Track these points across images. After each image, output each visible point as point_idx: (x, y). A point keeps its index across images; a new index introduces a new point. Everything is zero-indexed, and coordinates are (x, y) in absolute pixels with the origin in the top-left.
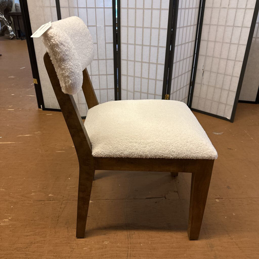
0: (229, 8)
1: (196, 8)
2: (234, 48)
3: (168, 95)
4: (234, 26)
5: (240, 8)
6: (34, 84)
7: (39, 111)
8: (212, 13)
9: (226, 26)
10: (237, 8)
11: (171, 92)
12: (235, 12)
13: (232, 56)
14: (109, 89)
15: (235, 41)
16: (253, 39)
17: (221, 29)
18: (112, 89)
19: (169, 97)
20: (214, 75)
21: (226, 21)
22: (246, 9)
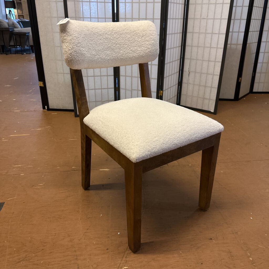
0: (207, 19)
1: (181, 19)
2: (213, 51)
3: (161, 91)
4: (212, 33)
5: (217, 19)
6: (40, 86)
7: (44, 111)
8: (194, 23)
9: (206, 33)
10: (214, 19)
11: (164, 89)
12: (212, 22)
13: (213, 58)
14: (110, 88)
15: (214, 45)
16: (228, 46)
17: (202, 36)
18: (112, 88)
19: (162, 93)
20: (198, 75)
21: (206, 29)
22: (221, 19)
